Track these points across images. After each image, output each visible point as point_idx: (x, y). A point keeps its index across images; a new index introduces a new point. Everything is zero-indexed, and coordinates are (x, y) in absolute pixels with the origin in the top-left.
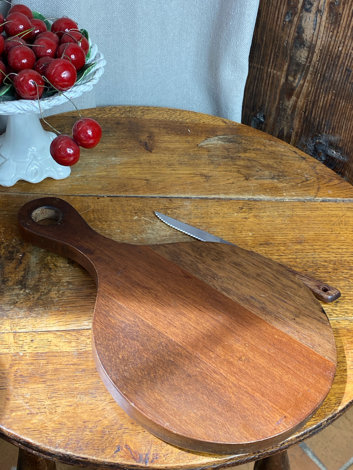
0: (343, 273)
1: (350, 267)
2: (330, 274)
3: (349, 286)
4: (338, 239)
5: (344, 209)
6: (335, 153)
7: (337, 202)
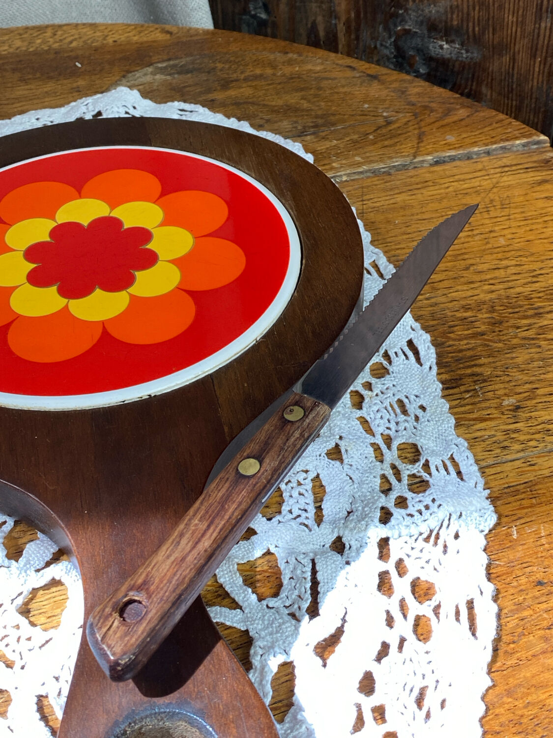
0: (518, 328)
1: (536, 309)
2: (485, 337)
3: (543, 359)
4: (490, 246)
5: (492, 171)
6: (446, 46)
7: (472, 158)
